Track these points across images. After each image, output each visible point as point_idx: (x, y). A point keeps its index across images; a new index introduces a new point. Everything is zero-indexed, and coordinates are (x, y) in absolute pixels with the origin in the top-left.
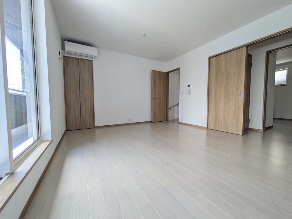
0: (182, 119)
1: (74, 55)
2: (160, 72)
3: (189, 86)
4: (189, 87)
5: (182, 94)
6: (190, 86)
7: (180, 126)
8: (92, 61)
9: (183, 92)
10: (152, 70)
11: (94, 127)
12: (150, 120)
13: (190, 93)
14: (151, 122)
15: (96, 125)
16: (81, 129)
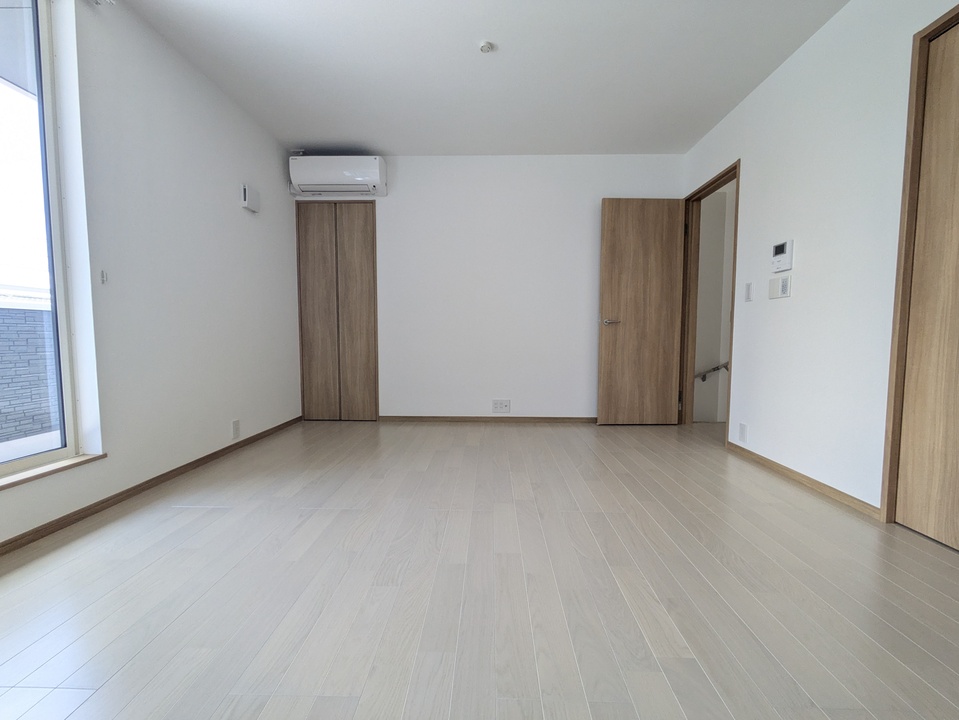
0: (742, 428)
1: (320, 192)
2: (644, 203)
3: (780, 250)
4: (779, 257)
5: (748, 298)
6: (788, 248)
7: (733, 463)
8: (373, 203)
9: (748, 287)
10: (604, 200)
11: (376, 419)
12: (592, 415)
13: (784, 288)
14: (594, 421)
15: (382, 413)
16: (340, 420)
